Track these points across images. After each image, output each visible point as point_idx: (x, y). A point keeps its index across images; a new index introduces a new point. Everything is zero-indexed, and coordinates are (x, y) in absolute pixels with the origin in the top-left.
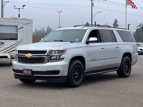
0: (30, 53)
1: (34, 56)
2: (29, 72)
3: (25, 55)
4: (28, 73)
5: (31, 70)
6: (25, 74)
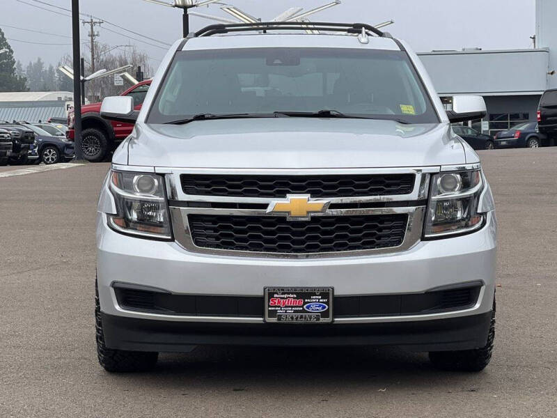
2: (317, 306)
4: (304, 311)
5: (325, 293)
6: (279, 319)
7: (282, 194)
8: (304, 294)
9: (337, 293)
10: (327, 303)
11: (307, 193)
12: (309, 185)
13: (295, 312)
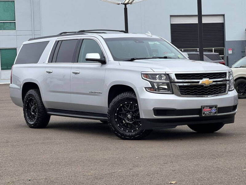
0: (205, 77)
1: (214, 82)
2: (214, 110)
3: (198, 82)
4: (211, 112)
5: (216, 107)
6: (206, 115)
7: (201, 79)
8: (211, 107)
9: (218, 106)
10: (216, 109)
11: (208, 78)
12: (208, 76)
13: (209, 112)
